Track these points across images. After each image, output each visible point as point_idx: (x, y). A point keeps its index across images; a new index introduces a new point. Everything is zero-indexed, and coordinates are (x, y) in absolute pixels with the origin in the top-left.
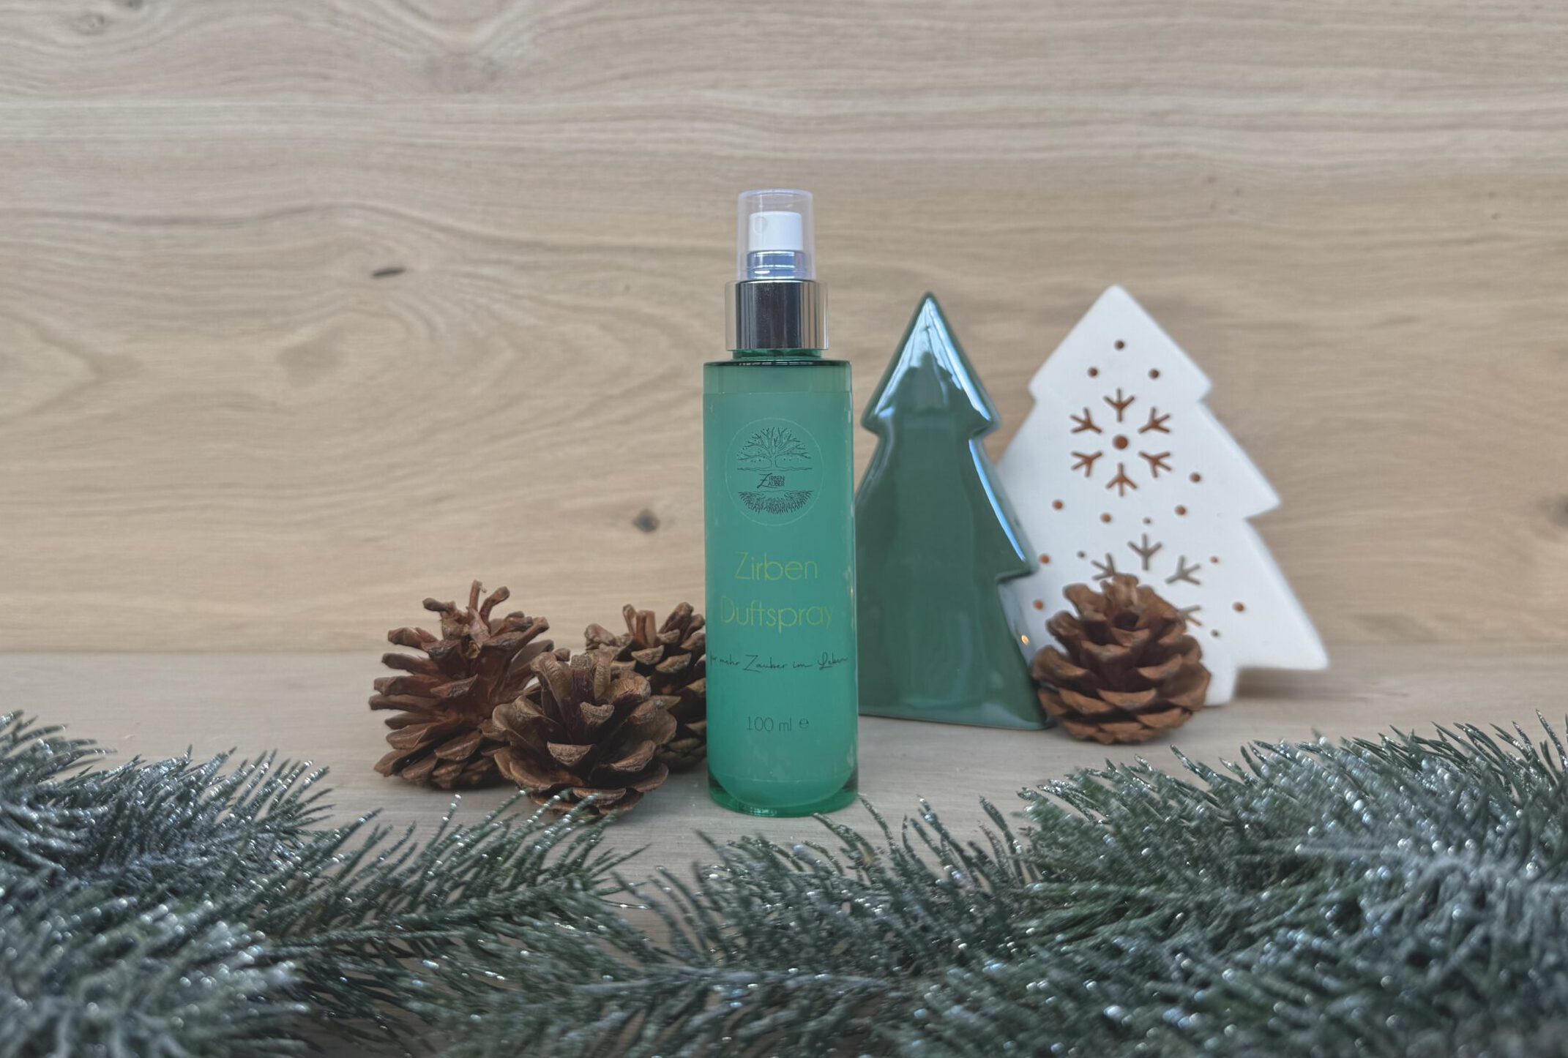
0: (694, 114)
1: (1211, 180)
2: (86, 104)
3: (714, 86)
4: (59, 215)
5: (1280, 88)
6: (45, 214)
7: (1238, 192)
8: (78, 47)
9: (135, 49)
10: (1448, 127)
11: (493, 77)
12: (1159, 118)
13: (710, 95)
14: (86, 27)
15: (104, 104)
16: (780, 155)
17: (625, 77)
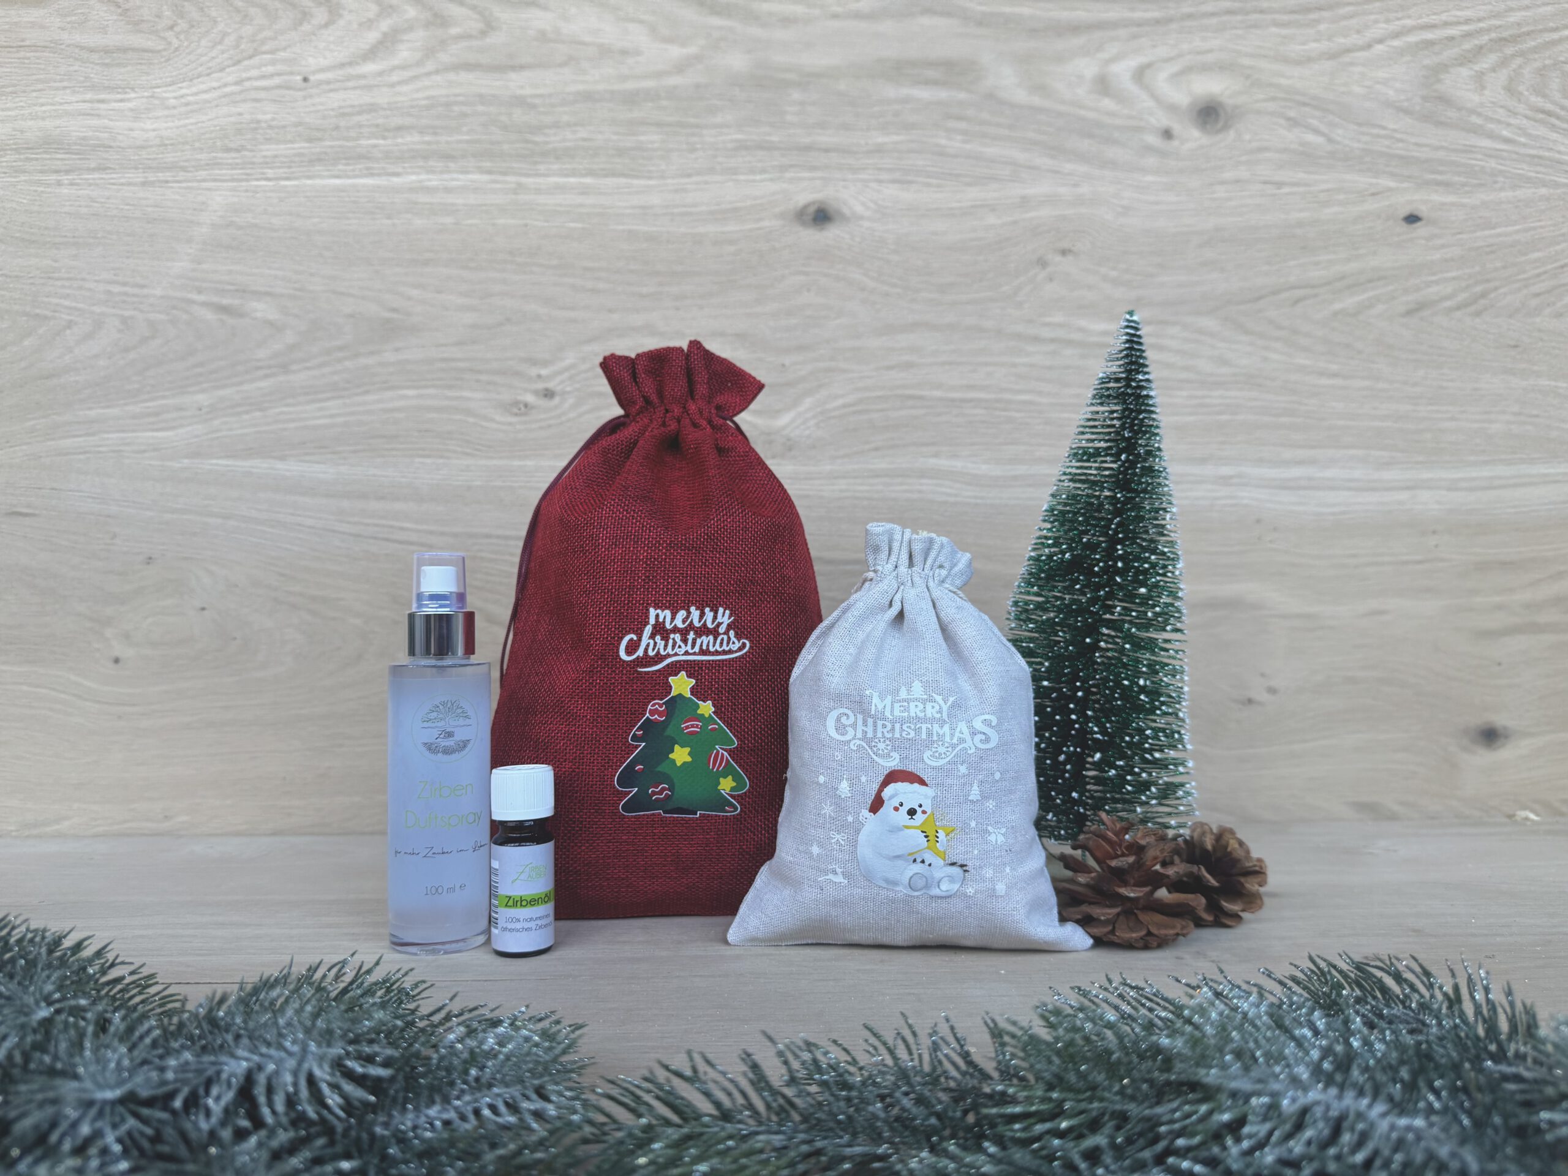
0: (923, 474)
1: (1258, 521)
2: (516, 463)
3: (936, 455)
4: (498, 537)
5: (1300, 463)
6: (488, 536)
7: (1275, 529)
8: (510, 424)
9: (550, 426)
10: (1408, 488)
11: (790, 449)
12: (1225, 480)
13: (933, 461)
14: (515, 410)
15: (529, 463)
16: (979, 501)
17: (877, 449)
